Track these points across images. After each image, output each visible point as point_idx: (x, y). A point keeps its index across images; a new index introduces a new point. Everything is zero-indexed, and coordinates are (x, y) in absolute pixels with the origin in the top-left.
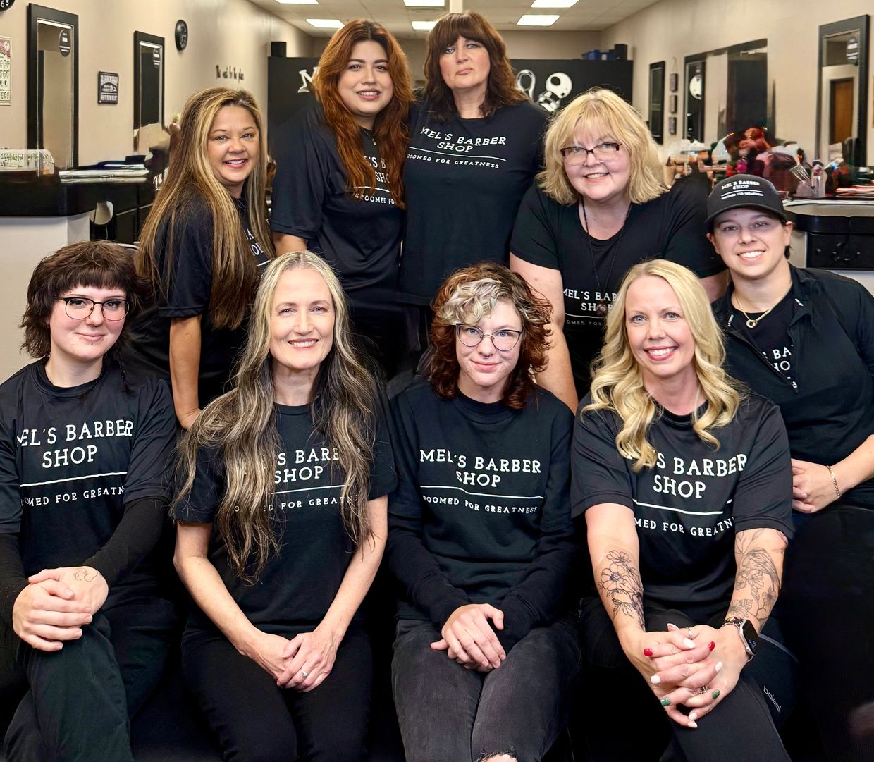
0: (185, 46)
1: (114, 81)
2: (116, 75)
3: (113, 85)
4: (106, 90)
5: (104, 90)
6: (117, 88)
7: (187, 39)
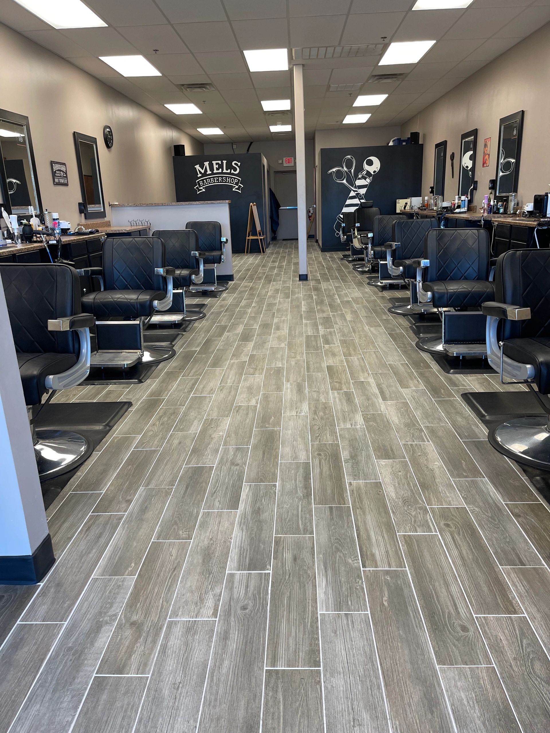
0: (112, 145)
1: (63, 168)
2: (64, 164)
3: (63, 172)
4: (58, 175)
5: (56, 175)
6: (66, 173)
7: (112, 140)
